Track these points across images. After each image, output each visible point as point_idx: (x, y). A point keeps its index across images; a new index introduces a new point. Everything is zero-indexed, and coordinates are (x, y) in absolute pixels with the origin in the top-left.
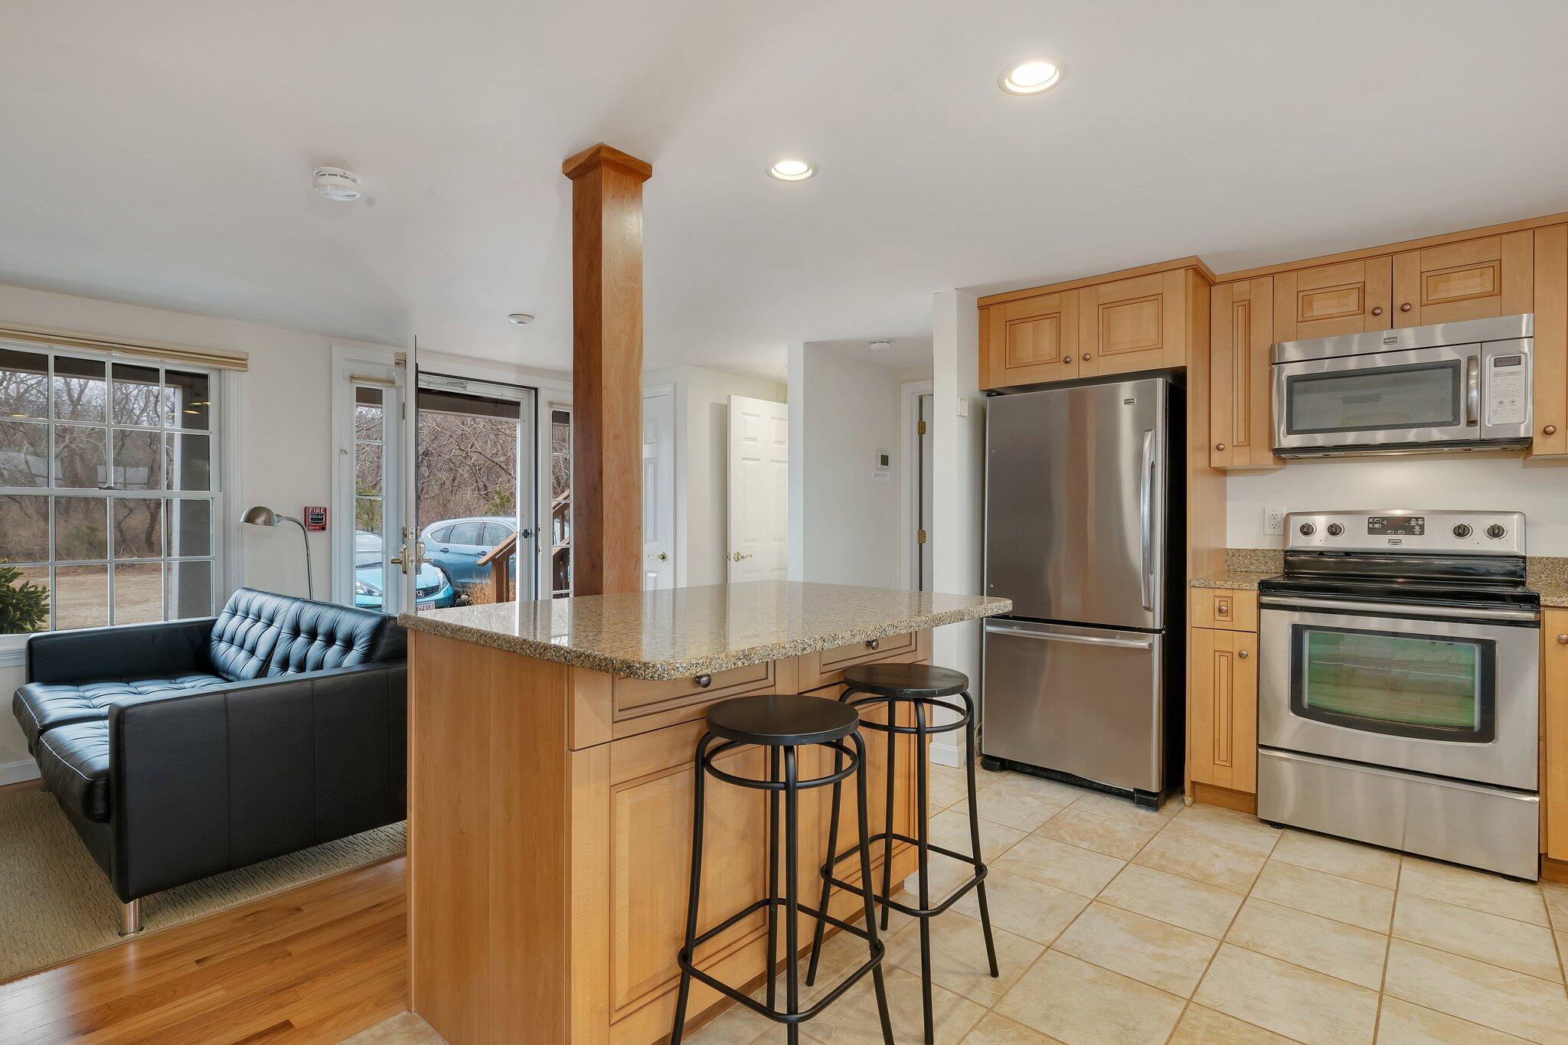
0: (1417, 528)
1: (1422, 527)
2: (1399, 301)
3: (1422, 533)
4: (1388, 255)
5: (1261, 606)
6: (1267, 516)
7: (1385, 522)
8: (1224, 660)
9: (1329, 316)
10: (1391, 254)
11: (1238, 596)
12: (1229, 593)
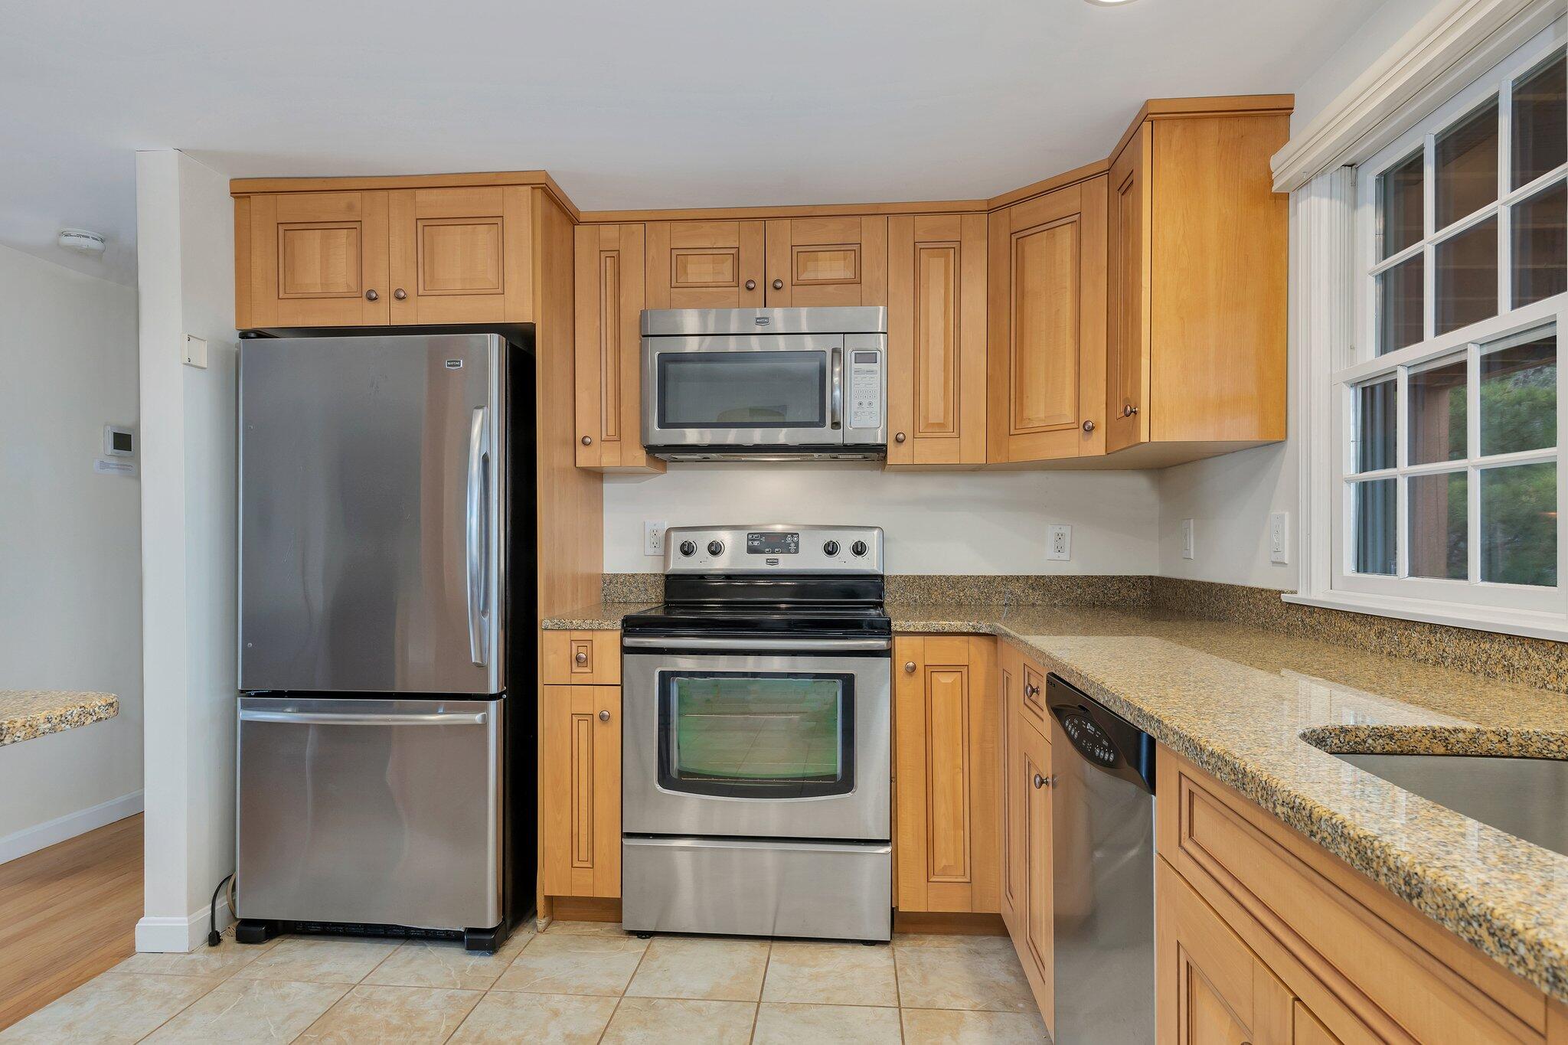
0: (793, 545)
1: (797, 544)
2: (772, 276)
3: (796, 551)
4: (761, 219)
5: (626, 650)
6: (647, 531)
7: (763, 539)
8: (583, 726)
9: (703, 284)
10: (765, 219)
11: (599, 638)
12: (588, 636)
